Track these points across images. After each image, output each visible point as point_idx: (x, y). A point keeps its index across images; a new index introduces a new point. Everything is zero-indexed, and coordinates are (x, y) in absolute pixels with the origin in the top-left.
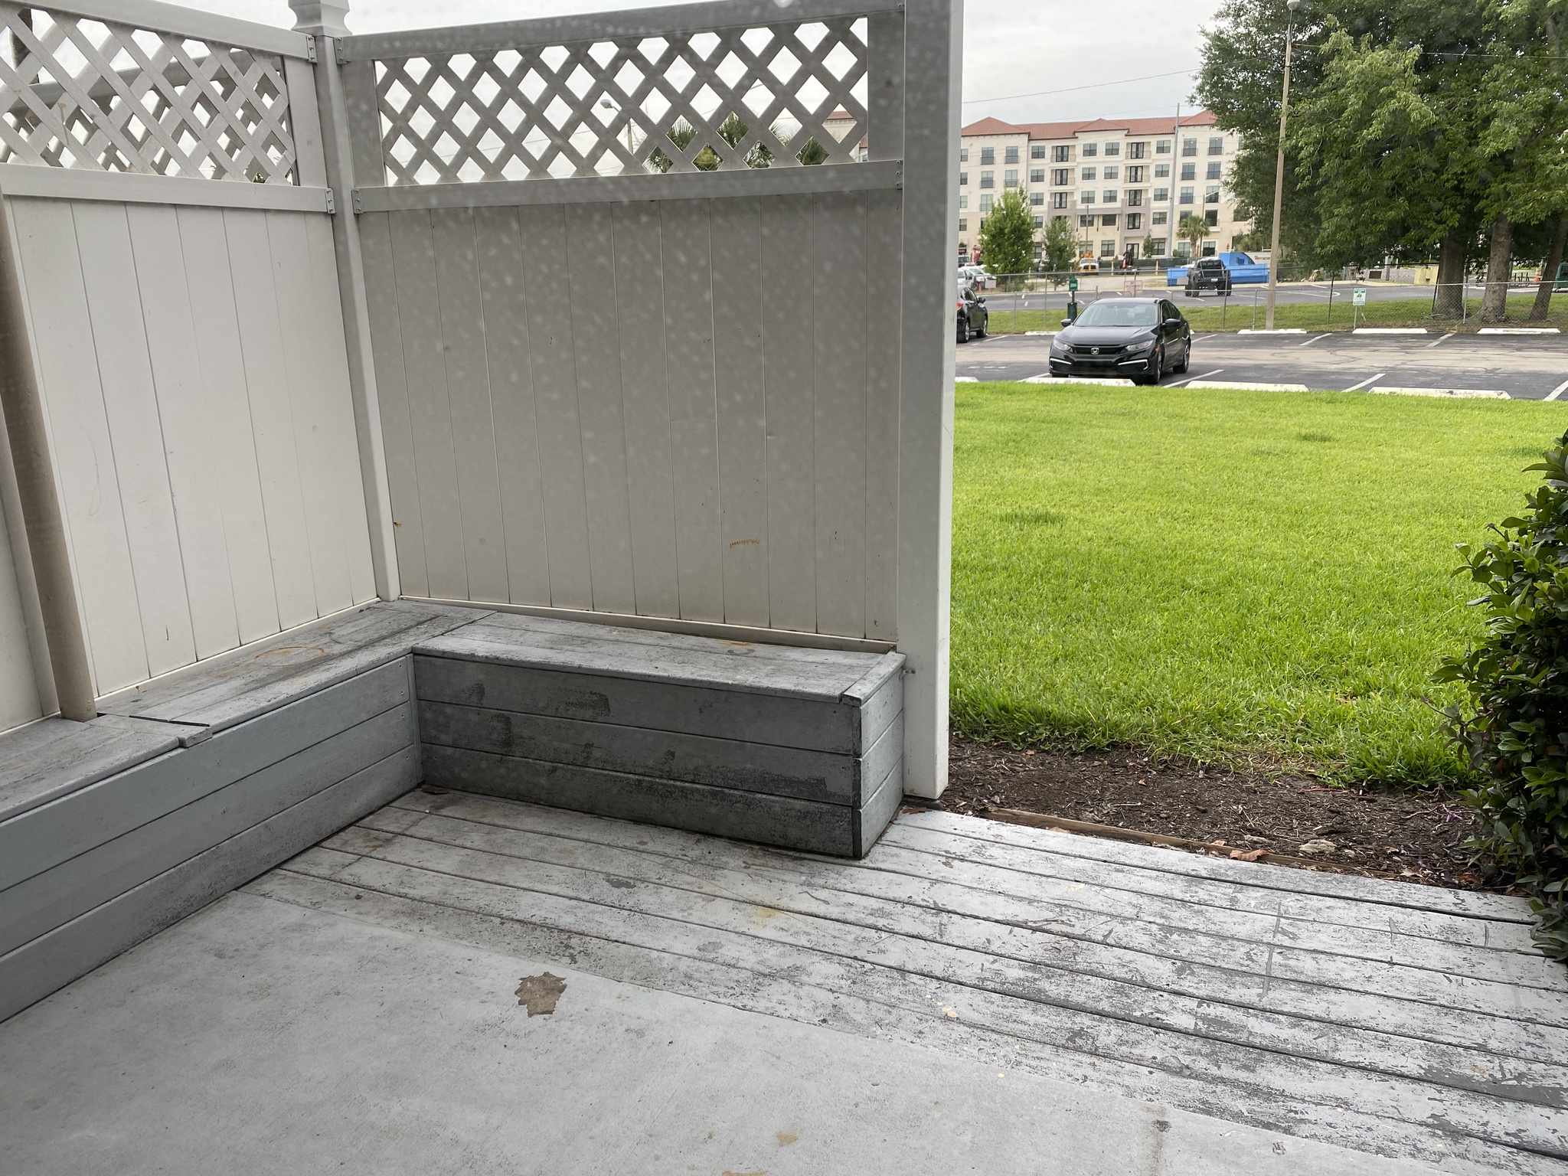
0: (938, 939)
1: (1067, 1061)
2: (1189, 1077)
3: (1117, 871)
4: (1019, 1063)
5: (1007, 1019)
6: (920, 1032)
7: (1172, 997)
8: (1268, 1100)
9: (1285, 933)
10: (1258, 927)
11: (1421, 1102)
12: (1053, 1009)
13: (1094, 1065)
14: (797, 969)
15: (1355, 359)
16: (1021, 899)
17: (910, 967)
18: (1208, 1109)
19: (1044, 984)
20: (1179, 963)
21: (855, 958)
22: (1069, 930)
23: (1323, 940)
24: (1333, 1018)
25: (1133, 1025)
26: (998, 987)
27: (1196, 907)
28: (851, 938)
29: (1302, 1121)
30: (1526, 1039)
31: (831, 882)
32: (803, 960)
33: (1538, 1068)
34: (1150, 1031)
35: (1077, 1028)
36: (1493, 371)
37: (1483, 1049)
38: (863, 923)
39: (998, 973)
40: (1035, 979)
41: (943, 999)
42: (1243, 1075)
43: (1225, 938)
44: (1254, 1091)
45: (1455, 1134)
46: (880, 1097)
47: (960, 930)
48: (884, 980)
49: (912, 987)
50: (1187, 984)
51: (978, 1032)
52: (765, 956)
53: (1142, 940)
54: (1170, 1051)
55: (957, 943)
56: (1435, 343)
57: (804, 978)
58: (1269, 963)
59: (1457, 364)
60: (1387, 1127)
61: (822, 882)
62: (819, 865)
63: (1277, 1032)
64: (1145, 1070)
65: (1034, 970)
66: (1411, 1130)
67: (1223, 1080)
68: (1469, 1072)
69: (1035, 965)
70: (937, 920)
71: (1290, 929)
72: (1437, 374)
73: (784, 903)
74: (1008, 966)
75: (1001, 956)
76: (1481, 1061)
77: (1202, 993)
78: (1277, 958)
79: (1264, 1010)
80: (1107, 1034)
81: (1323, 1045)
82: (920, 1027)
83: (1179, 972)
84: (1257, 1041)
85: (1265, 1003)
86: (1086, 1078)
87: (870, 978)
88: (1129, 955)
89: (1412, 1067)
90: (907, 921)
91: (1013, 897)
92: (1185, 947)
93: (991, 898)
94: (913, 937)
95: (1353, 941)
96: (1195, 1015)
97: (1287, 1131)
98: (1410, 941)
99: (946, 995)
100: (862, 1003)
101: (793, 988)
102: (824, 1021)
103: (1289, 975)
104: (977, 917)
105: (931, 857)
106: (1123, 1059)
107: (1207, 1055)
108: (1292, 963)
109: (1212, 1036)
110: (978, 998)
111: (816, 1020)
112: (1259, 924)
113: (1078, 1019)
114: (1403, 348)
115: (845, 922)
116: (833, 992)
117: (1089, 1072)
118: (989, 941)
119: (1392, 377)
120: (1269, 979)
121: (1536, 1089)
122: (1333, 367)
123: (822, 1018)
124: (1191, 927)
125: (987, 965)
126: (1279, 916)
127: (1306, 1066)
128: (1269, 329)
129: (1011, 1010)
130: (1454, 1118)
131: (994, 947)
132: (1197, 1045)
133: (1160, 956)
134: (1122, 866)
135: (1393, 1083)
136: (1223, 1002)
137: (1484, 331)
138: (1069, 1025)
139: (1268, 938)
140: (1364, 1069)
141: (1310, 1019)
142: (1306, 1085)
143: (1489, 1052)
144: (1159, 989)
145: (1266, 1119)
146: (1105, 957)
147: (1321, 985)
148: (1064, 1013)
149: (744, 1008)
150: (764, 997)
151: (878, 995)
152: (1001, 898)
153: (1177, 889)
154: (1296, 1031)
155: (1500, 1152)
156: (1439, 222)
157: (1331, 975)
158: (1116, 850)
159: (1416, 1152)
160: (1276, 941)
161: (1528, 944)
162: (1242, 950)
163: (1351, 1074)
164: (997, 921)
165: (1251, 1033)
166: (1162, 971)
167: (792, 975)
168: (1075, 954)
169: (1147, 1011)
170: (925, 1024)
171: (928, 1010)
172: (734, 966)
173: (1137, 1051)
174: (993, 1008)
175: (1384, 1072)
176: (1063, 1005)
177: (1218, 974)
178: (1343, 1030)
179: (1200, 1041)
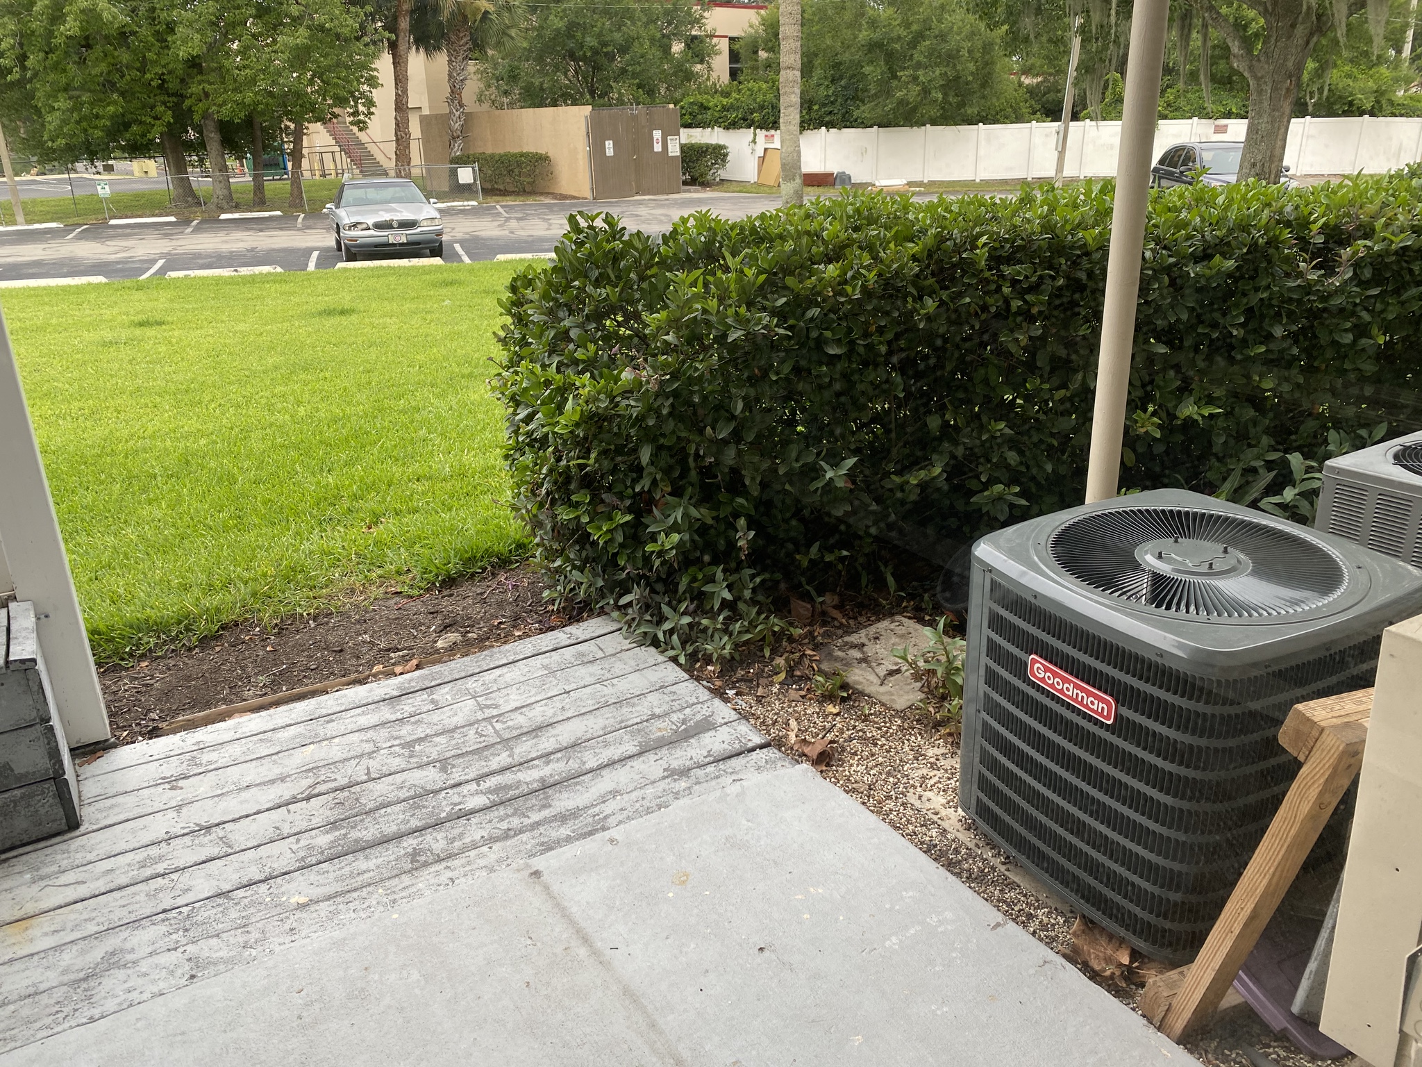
0: (230, 851)
1: (426, 876)
2: (516, 835)
3: (328, 722)
4: (394, 901)
5: (351, 876)
6: (292, 930)
7: (455, 790)
8: (575, 818)
9: (488, 707)
10: (466, 711)
11: (652, 766)
12: (379, 848)
13: (448, 867)
14: (113, 953)
15: (128, 249)
16: (273, 782)
17: (226, 887)
18: (548, 847)
19: (355, 834)
20: (438, 765)
21: (165, 911)
22: (333, 785)
23: (515, 700)
24: (565, 745)
25: (448, 824)
26: (320, 857)
27: (412, 719)
28: (142, 897)
29: (606, 817)
30: (668, 699)
31: (64, 863)
32: (112, 942)
33: (688, 711)
34: (463, 821)
35: (410, 850)
36: (253, 250)
37: (654, 716)
38: (141, 878)
39: (310, 848)
40: (345, 835)
41: (283, 894)
42: (546, 813)
43: (453, 731)
44: (563, 818)
45: (684, 772)
46: (314, 997)
47: (241, 834)
48: (214, 911)
49: (246, 901)
50: (457, 776)
51: (339, 899)
52: (62, 963)
53: (397, 763)
54: (488, 826)
55: (250, 845)
56: (190, 230)
57: (130, 957)
58: (496, 732)
59: (219, 246)
60: (650, 791)
61: (55, 868)
62: (33, 855)
63: (542, 773)
64: (485, 849)
65: (337, 829)
66: (662, 785)
67: (537, 824)
68: (659, 734)
69: (333, 825)
70: (213, 836)
71: (489, 702)
72: (211, 257)
73: (30, 908)
74: (312, 838)
75: (299, 833)
76: (659, 724)
77: (472, 776)
78: (498, 726)
79: (521, 764)
80: (436, 841)
81: (574, 765)
82: (287, 927)
83: (443, 769)
84: (535, 786)
85: (517, 759)
86: (452, 880)
87: (199, 918)
88: (398, 778)
89: (632, 749)
90: (183, 853)
91: (264, 784)
92: (431, 752)
93: (245, 795)
94: (204, 862)
95: (534, 691)
96: (482, 792)
97: (604, 829)
98: (564, 674)
99: (283, 889)
100: (214, 941)
101: (129, 972)
102: (193, 977)
103: (516, 733)
104: (247, 816)
105: (152, 790)
106: (465, 849)
107: (513, 815)
108: (510, 723)
109: (504, 800)
110: (312, 875)
111: (183, 981)
112: (465, 710)
113: (405, 844)
114: (166, 235)
115: (120, 888)
116: (175, 949)
117: (450, 874)
118: (278, 828)
119: (174, 262)
120: (506, 743)
121: (697, 723)
122: (113, 257)
123: (187, 976)
124: (422, 735)
125: (295, 847)
126: (474, 697)
127: (577, 784)
128: (21, 224)
129: (347, 869)
130: (675, 764)
131: (286, 830)
132: (501, 811)
133: (421, 766)
134: (329, 717)
135: (630, 764)
136: (492, 773)
137: (223, 216)
138: (403, 852)
139: (480, 716)
140: (607, 765)
141: (552, 753)
142: (587, 795)
143: (659, 717)
144: (441, 790)
145: (586, 830)
146: (381, 789)
147: (540, 728)
148: (391, 846)
149: (92, 1020)
150: (105, 998)
151: (220, 926)
152: (254, 790)
153: (386, 713)
154: (551, 766)
155: (710, 769)
156: (156, 118)
157: (539, 719)
158: (312, 707)
159: (677, 796)
160: (486, 715)
161: (626, 644)
162: (471, 732)
163: (605, 772)
164: (268, 810)
165: (527, 784)
166: (431, 777)
167: (113, 961)
168: (357, 799)
169: (448, 809)
170: (289, 922)
171: (279, 910)
172: (36, 994)
173: (467, 840)
174: (332, 875)
175: (620, 761)
176: (385, 841)
177: (470, 757)
178: (577, 748)
179: (501, 808)
